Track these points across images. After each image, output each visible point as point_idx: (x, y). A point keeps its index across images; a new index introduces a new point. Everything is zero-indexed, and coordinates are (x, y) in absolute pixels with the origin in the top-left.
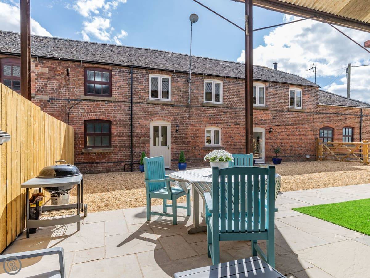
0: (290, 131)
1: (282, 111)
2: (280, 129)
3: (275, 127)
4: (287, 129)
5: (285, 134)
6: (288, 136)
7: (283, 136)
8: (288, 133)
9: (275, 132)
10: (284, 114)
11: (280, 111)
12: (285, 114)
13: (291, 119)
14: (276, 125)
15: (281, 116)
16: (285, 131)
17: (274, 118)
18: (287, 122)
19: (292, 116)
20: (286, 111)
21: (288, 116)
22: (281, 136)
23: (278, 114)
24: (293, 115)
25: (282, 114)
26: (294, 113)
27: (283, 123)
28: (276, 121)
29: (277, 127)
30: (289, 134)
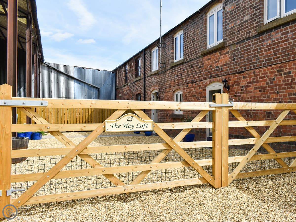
0: (266, 80)
1: (248, 39)
2: (245, 80)
3: (236, 76)
4: (259, 75)
5: (255, 88)
6: (260, 91)
7: (251, 92)
8: (261, 84)
9: (237, 86)
10: (250, 45)
11: (243, 41)
12: (253, 44)
13: (265, 51)
14: (238, 73)
15: (246, 50)
16: (254, 82)
17: (234, 60)
18: (258, 59)
19: (268, 42)
20: (256, 36)
21: (258, 46)
22: (248, 92)
23: (241, 48)
24: (270, 38)
25: (247, 46)
26: (273, 33)
27: (250, 64)
28: (236, 65)
29: (239, 76)
30: (262, 88)
